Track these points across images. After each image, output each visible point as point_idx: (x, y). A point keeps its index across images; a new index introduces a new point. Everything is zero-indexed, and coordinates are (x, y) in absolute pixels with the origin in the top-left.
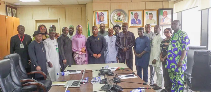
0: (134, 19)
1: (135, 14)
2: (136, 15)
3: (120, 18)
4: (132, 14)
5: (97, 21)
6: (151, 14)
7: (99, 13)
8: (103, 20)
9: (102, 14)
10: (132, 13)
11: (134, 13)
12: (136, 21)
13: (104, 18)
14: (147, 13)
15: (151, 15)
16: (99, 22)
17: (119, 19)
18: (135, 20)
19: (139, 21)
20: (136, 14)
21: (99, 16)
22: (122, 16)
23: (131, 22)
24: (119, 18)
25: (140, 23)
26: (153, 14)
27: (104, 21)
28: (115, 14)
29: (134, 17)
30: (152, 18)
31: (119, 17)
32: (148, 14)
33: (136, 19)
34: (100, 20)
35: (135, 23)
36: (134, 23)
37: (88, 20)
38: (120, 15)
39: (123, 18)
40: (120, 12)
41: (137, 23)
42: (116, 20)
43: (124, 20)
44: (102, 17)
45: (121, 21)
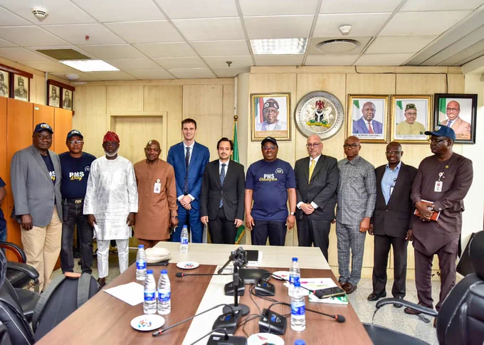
0: (361, 120)
1: (365, 105)
2: (370, 109)
3: (322, 116)
4: (358, 107)
6: (412, 107)
7: (265, 99)
8: (276, 121)
9: (272, 103)
10: (357, 104)
11: (362, 102)
12: (368, 126)
13: (277, 113)
14: (400, 104)
15: (412, 111)
16: (264, 125)
17: (319, 118)
18: (366, 122)
19: (376, 126)
20: (367, 107)
21: (264, 110)
22: (329, 109)
23: (354, 128)
24: (319, 115)
25: (380, 132)
26: (416, 106)
27: (279, 123)
28: (309, 103)
29: (362, 115)
30: (414, 119)
31: (319, 112)
32: (404, 107)
33: (369, 121)
34: (267, 120)
35: (365, 131)
36: (360, 130)
37: (236, 119)
38: (321, 108)
39: (331, 116)
40: (322, 99)
41: (369, 132)
42: (311, 121)
43: (332, 120)
44: (272, 111)
45: (325, 123)
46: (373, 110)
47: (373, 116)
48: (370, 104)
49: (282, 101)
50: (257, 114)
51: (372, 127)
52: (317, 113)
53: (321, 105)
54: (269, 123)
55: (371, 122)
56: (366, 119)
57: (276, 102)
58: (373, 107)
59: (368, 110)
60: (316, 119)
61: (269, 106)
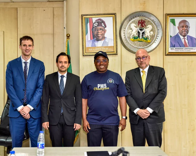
0: (177, 36)
1: (180, 23)
3: (143, 33)
4: (174, 24)
5: (89, 39)
7: (94, 20)
8: (104, 38)
9: (101, 23)
10: (173, 22)
11: (178, 20)
12: (183, 40)
13: (105, 31)
16: (93, 42)
17: (141, 34)
18: (182, 37)
19: (190, 41)
20: (182, 24)
21: (93, 28)
22: (150, 27)
23: (171, 43)
24: (141, 32)
25: (194, 45)
27: (107, 40)
28: (133, 22)
29: (178, 31)
31: (141, 30)
33: (184, 36)
34: (96, 38)
35: (181, 45)
36: (177, 44)
37: (68, 37)
38: (143, 26)
39: (152, 32)
40: (143, 18)
41: (185, 46)
42: (135, 38)
43: (153, 37)
44: (101, 29)
45: (146, 39)
46: (187, 27)
47: (187, 32)
48: (185, 21)
49: (109, 21)
50: (87, 33)
51: (187, 41)
52: (140, 31)
53: (142, 24)
54: (98, 40)
55: (186, 37)
56: (181, 35)
57: (103, 22)
58: (187, 24)
59: (183, 27)
60: (139, 36)
61: (98, 26)
